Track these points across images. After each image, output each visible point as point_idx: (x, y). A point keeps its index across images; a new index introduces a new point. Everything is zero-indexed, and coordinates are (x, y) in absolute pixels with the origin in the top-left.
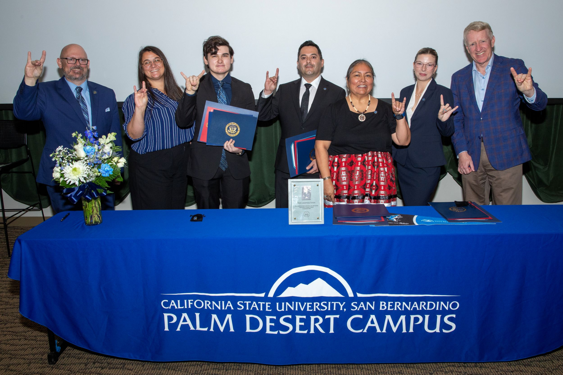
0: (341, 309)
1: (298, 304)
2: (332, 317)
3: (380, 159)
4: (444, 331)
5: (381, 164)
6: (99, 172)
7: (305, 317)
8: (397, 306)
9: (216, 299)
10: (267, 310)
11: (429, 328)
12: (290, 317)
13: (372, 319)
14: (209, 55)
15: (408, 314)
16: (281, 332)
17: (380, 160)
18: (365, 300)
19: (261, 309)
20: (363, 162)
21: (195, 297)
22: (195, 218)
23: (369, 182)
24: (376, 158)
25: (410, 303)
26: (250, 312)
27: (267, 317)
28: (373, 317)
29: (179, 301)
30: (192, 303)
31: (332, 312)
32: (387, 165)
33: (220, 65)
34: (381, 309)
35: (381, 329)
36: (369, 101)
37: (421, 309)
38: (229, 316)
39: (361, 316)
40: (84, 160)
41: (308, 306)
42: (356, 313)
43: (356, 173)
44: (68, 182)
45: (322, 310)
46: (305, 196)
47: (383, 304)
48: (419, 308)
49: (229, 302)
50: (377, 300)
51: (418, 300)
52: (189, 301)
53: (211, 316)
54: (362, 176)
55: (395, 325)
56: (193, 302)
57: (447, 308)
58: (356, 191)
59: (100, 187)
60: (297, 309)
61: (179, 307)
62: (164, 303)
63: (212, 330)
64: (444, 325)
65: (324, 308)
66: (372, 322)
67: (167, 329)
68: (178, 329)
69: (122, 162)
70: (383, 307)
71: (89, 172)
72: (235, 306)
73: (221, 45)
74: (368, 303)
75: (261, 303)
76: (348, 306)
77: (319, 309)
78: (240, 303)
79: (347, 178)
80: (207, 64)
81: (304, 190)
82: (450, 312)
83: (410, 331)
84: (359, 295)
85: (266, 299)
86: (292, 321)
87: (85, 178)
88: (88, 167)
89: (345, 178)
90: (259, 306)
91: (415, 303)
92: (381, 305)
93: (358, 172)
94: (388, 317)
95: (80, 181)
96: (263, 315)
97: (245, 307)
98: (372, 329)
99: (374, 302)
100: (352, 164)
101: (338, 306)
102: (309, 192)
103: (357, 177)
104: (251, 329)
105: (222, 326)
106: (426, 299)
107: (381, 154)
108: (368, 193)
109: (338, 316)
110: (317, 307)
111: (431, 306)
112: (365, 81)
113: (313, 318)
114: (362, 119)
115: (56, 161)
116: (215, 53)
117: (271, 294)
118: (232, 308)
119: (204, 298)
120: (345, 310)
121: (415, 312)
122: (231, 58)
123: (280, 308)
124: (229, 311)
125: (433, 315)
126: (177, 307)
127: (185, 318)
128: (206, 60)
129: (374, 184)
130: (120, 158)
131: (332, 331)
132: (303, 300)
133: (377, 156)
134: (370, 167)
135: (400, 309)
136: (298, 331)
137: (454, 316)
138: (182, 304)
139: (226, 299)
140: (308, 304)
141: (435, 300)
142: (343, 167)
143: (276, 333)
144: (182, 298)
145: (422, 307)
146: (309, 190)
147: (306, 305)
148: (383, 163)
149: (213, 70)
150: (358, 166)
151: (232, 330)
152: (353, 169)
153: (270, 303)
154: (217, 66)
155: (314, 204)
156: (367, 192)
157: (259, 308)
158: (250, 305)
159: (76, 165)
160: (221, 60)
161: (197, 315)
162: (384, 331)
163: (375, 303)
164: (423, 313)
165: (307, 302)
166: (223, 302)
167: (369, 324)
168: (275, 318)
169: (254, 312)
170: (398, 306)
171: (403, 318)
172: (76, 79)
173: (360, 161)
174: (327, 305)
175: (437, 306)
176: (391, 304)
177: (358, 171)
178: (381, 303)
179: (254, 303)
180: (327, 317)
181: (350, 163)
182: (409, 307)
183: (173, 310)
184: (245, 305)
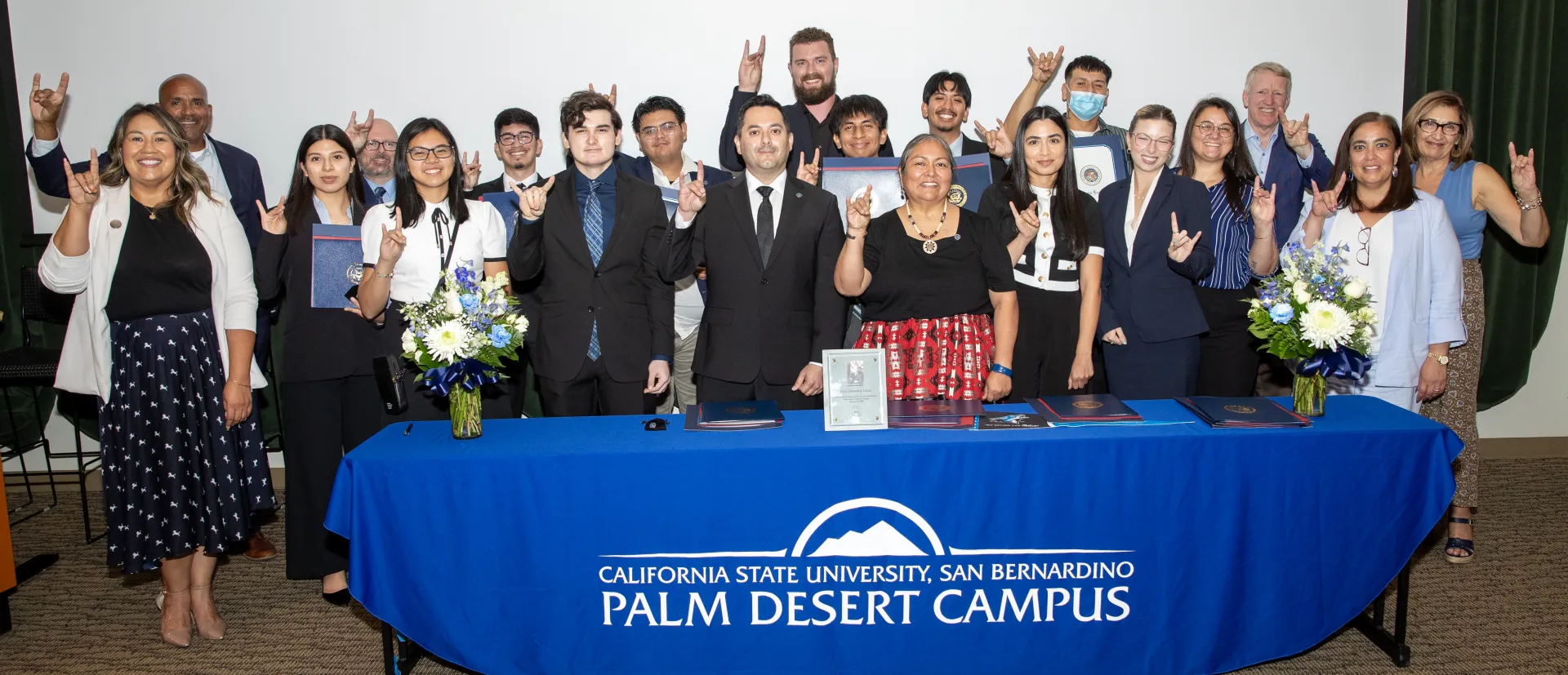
0: (923, 579)
1: (846, 570)
2: (906, 595)
3: (965, 327)
4: (1109, 618)
5: (966, 336)
6: (489, 339)
7: (857, 594)
8: (1023, 570)
9: (700, 564)
10: (790, 581)
11: (1083, 613)
12: (831, 593)
13: (979, 598)
14: (571, 128)
15: (1042, 585)
16: (816, 622)
17: (966, 329)
18: (965, 561)
19: (780, 581)
20: (932, 332)
21: (659, 562)
22: (653, 426)
23: (943, 371)
24: (957, 325)
25: (1045, 565)
26: (758, 587)
27: (789, 593)
28: (980, 593)
29: (631, 569)
30: (654, 574)
31: (906, 586)
32: (980, 339)
33: (591, 148)
34: (994, 578)
35: (996, 616)
36: (944, 214)
37: (1065, 576)
38: (721, 596)
39: (958, 593)
40: (461, 318)
41: (864, 574)
42: (950, 585)
43: (919, 353)
44: (435, 356)
45: (888, 580)
46: (854, 379)
47: (997, 568)
48: (1062, 575)
49: (722, 569)
50: (988, 561)
51: (1060, 560)
52: (650, 569)
53: (689, 596)
54: (931, 360)
55: (1020, 608)
56: (656, 572)
57: (1112, 575)
58: (920, 389)
59: (489, 368)
60: (843, 580)
61: (631, 581)
62: (604, 572)
63: (689, 623)
64: (1108, 608)
65: (892, 577)
66: (979, 603)
67: (608, 621)
68: (628, 623)
69: (522, 324)
70: (998, 575)
71: (472, 339)
72: (733, 575)
73: (593, 108)
74: (971, 567)
75: (780, 569)
76: (935, 573)
77: (883, 579)
78: (742, 570)
79: (900, 365)
80: (568, 147)
81: (852, 369)
82: (1118, 581)
83: (1047, 620)
84: (954, 552)
85: (788, 560)
86: (836, 603)
87: (464, 351)
88: (468, 330)
89: (897, 363)
90: (775, 574)
91: (1055, 565)
92: (994, 571)
93: (922, 351)
94: (1008, 593)
95: (456, 355)
96: (782, 590)
97: (751, 577)
98: (979, 616)
99: (981, 566)
100: (911, 336)
101: (917, 573)
102: (860, 373)
103: (920, 362)
104: (760, 618)
105: (708, 614)
106: (1073, 558)
107: (969, 317)
108: (942, 393)
109: (917, 593)
110: (879, 574)
111: (1084, 571)
112: (935, 175)
113: (872, 595)
114: (930, 248)
115: (409, 321)
116: (580, 125)
117: (797, 552)
118: (727, 581)
119: (675, 563)
120: (930, 580)
121: (1055, 582)
122: (616, 135)
123: (814, 577)
124: (720, 587)
125: (1088, 587)
126: (628, 580)
127: (640, 603)
128: (565, 140)
129: (953, 375)
130: (519, 316)
131: (906, 620)
132: (854, 562)
133: (961, 321)
134: (945, 342)
135: (1028, 577)
136: (845, 620)
137: (1126, 589)
138: (637, 576)
139: (716, 563)
140: (863, 568)
141: (1090, 559)
142: (892, 342)
143: (806, 623)
144: (637, 564)
145: (1068, 574)
146: (859, 368)
147: (860, 571)
148: (971, 335)
149: (579, 159)
150: (922, 339)
151: (726, 621)
152: (912, 346)
153: (795, 568)
154: (587, 151)
155: (869, 394)
156: (941, 391)
157: (776, 578)
158: (760, 573)
159: (448, 326)
160: (594, 137)
161: (663, 596)
162: (1001, 619)
163: (983, 567)
164: (1069, 584)
165: (861, 565)
166: (711, 569)
167: (973, 607)
168: (804, 595)
169: (766, 586)
170: (1024, 572)
171: (1033, 593)
172: (378, 174)
173: (925, 330)
174: (897, 571)
175: (1095, 571)
176: (1011, 568)
177: (922, 348)
178: (994, 566)
179: (767, 569)
180: (897, 593)
181: (907, 334)
182: (1043, 572)
183: (619, 587)
184: (750, 573)
